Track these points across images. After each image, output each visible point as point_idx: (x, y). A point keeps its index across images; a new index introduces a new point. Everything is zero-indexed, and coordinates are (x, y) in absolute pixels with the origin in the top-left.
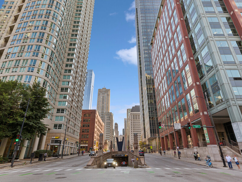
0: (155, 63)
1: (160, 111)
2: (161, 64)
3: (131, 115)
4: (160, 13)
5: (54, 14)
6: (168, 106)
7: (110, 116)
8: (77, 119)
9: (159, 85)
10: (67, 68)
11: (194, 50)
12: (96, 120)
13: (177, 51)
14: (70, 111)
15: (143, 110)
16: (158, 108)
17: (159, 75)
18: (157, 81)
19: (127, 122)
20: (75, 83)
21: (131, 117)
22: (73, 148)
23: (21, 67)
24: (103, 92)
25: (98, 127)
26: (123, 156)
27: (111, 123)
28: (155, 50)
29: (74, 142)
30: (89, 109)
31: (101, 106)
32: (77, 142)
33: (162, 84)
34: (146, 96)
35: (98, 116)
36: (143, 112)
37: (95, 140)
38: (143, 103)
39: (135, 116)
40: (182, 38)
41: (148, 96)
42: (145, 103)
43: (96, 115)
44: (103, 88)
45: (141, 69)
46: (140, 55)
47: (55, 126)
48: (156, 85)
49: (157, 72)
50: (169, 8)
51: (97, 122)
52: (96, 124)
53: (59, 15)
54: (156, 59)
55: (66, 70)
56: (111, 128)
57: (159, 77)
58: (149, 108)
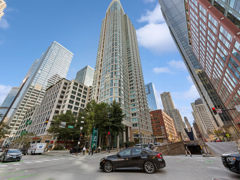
0: (200, 57)
1: (224, 98)
2: (205, 56)
3: (196, 108)
4: (187, 16)
5: (115, 60)
6: (231, 91)
7: (177, 112)
8: (147, 119)
9: (212, 74)
10: (131, 87)
11: (238, 24)
12: (163, 117)
13: (217, 36)
14: (140, 113)
15: (206, 100)
16: (220, 95)
17: (208, 65)
18: (208, 71)
19: (195, 115)
20: (138, 94)
21: (197, 109)
22: (150, 140)
23: (107, 94)
24: (165, 95)
25: (167, 122)
26: (196, 145)
27: (180, 117)
28: (195, 47)
29: (150, 135)
30: (158, 109)
31: (167, 105)
32: (152, 135)
33: (215, 72)
34: (203, 88)
35: (164, 113)
36: (207, 102)
37: (167, 132)
38: (203, 95)
39: (201, 108)
40: (218, 21)
41: (205, 87)
42: (205, 94)
43: (162, 113)
44: (163, 93)
45: (189, 68)
46: (184, 57)
47: (133, 125)
48: (209, 75)
49: (205, 63)
50: (194, 8)
51: (165, 118)
52: (164, 120)
53: (118, 59)
54: (199, 54)
55: (130, 88)
56: (181, 122)
57: (209, 67)
58: (211, 98)
